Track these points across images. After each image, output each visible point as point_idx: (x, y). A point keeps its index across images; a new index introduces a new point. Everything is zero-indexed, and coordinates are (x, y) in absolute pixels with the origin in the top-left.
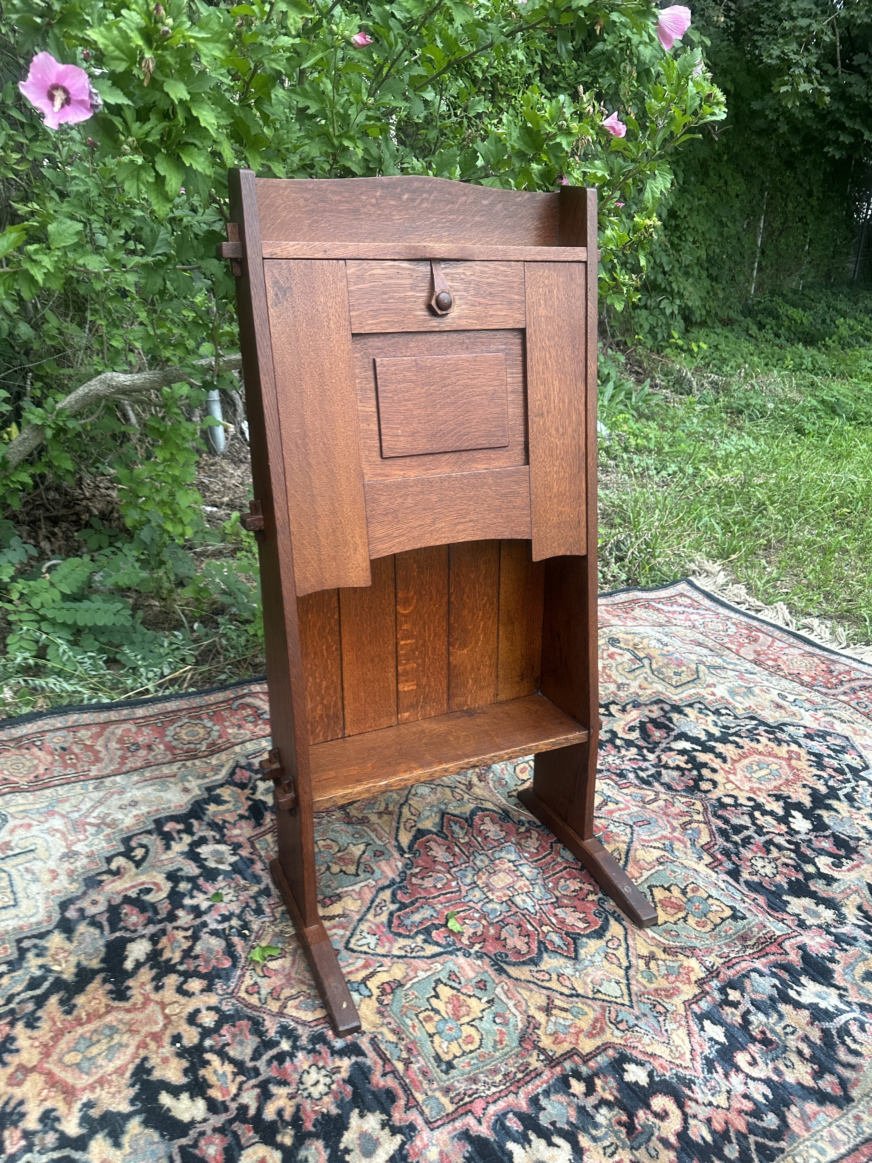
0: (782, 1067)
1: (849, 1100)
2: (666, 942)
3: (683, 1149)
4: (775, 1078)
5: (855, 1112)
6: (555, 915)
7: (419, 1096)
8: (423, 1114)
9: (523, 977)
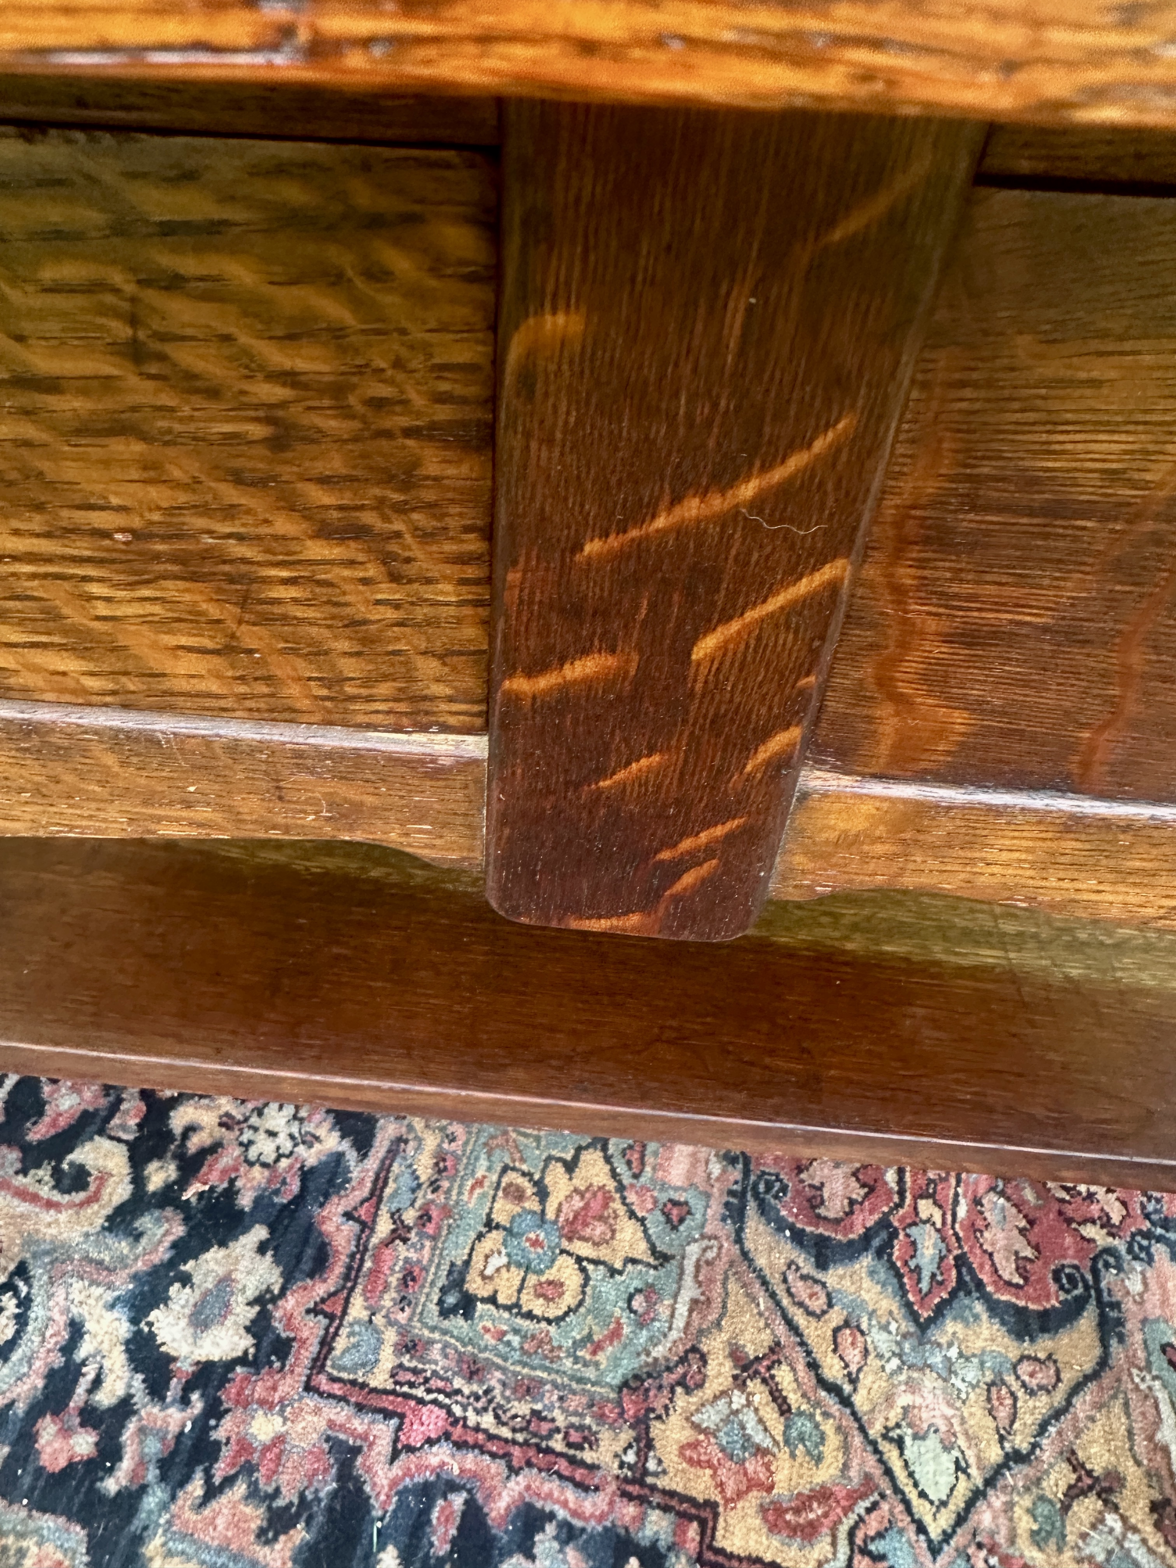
6: (977, 1202)
7: (357, 1309)
8: (326, 1343)
9: (761, 1262)
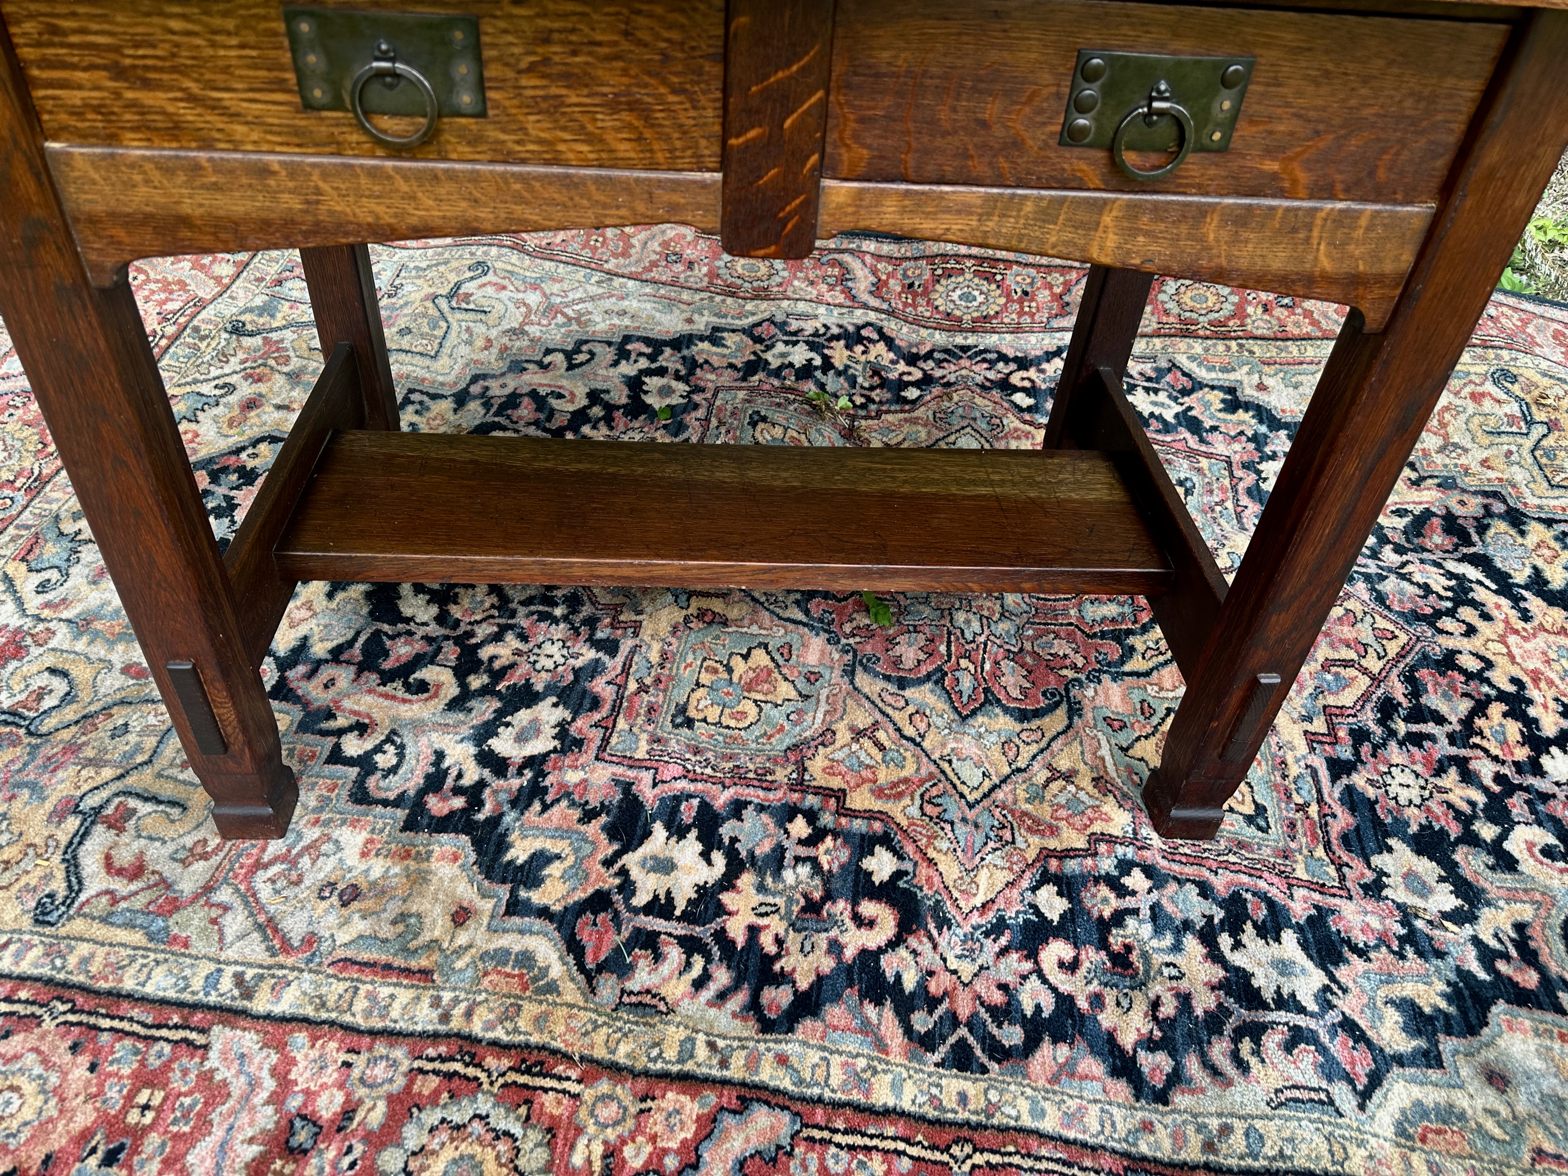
0: (1110, 999)
1: (1162, 1097)
2: (1114, 774)
3: (849, 969)
4: (1082, 1004)
5: (1154, 1117)
6: (997, 663)
7: (622, 724)
8: (606, 741)
9: (866, 690)
